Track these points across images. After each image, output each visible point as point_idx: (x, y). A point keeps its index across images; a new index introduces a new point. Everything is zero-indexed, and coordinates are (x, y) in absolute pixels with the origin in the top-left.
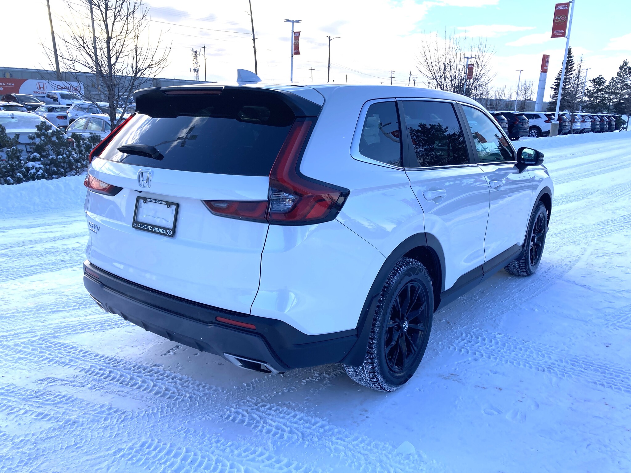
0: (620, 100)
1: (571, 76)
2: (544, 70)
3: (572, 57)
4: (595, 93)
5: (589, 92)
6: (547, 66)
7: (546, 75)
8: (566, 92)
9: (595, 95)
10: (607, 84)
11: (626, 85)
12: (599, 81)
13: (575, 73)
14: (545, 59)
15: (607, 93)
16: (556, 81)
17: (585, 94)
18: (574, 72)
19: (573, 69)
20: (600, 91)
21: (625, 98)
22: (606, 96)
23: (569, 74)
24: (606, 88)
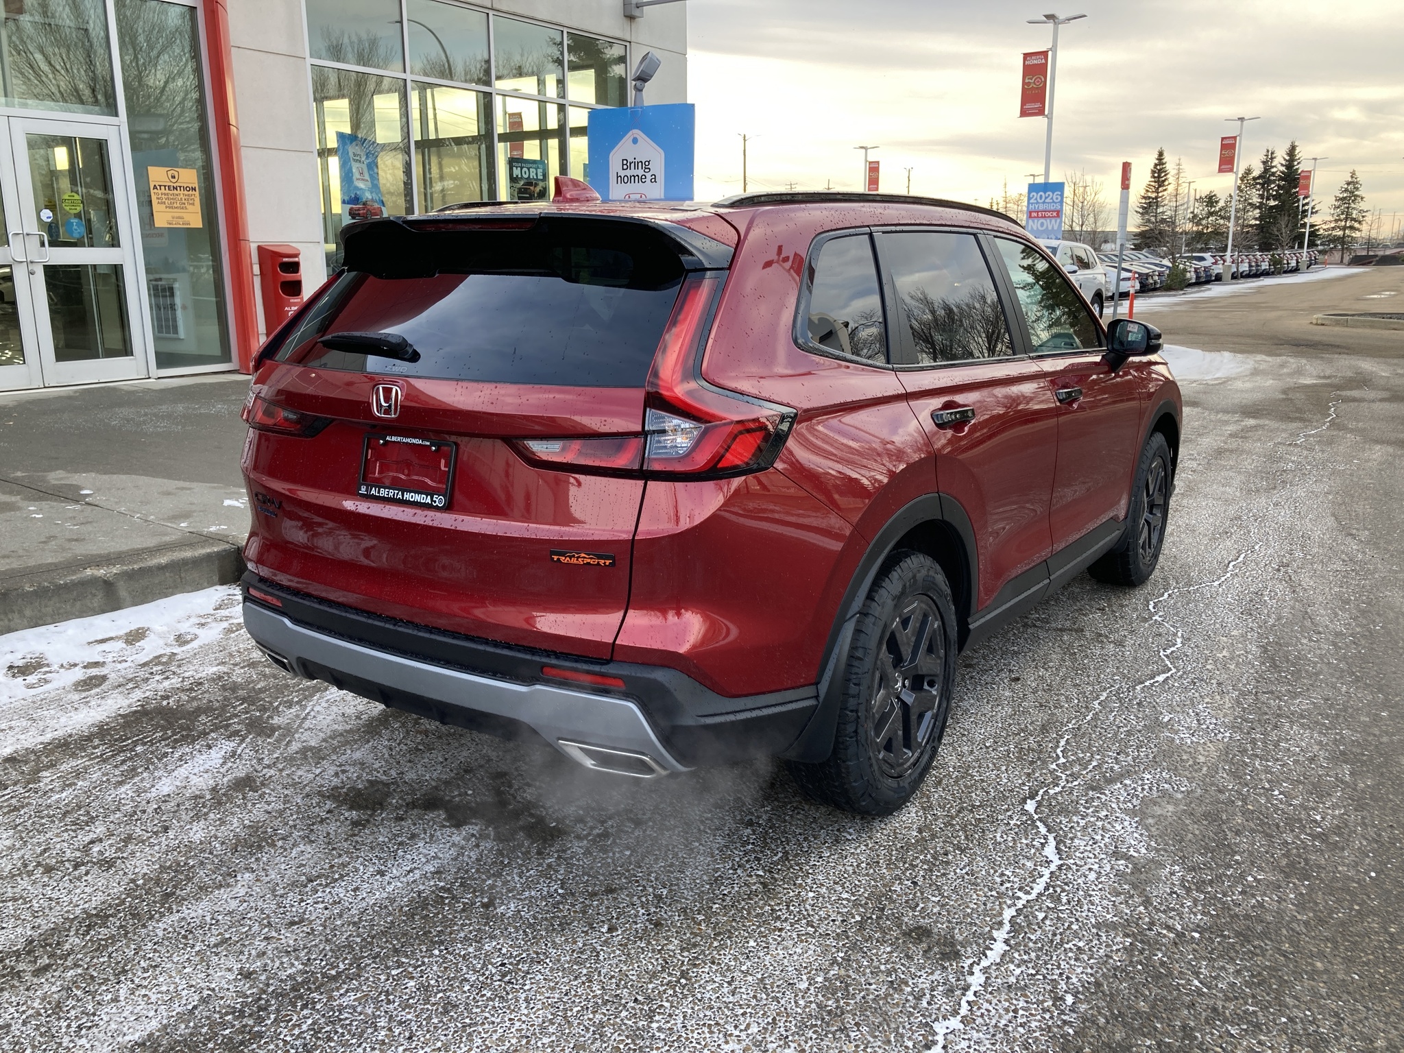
0: (1243, 226)
1: (1165, 193)
2: (1125, 185)
3: (1163, 164)
4: (1203, 219)
5: (1195, 216)
6: (1128, 179)
7: (1128, 193)
8: (1159, 218)
9: (1204, 222)
10: (1221, 204)
11: (1250, 204)
12: (1211, 200)
13: (1171, 189)
14: (1126, 167)
15: (1222, 218)
16: (1144, 201)
17: (1192, 220)
18: (1169, 187)
19: (1166, 183)
20: (1211, 214)
21: (1251, 226)
22: (1222, 222)
23: (1160, 189)
24: (1220, 210)
